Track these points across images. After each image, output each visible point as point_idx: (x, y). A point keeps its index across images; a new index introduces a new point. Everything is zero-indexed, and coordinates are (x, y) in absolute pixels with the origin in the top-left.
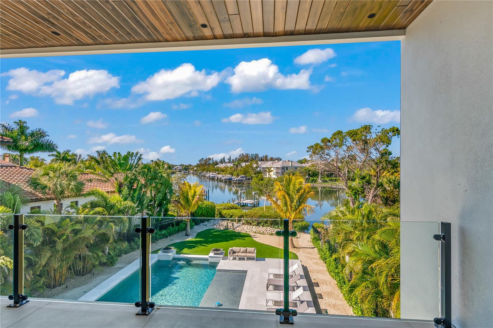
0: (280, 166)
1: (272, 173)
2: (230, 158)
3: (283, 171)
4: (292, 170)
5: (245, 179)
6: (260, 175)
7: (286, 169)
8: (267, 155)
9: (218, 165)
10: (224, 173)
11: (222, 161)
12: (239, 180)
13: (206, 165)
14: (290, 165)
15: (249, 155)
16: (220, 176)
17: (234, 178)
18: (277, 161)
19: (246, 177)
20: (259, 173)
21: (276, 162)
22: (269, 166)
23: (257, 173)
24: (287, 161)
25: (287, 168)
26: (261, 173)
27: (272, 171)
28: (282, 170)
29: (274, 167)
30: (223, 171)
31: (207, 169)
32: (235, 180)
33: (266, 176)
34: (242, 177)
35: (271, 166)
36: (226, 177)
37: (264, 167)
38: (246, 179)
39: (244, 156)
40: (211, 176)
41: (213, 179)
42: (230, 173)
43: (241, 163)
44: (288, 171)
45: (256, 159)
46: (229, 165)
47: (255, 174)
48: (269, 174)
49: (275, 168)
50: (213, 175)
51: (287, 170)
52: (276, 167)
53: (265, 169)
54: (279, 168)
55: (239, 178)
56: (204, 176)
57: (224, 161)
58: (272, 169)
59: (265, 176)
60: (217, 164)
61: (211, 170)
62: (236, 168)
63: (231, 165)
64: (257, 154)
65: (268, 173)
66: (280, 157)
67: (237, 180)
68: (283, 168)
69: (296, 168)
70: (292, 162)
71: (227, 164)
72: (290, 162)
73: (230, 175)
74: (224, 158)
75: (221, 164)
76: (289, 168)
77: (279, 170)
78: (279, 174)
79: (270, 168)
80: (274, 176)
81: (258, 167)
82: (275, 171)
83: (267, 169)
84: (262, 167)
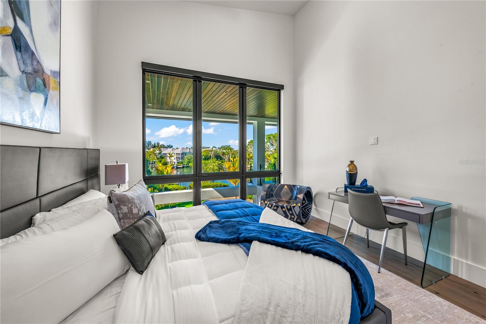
0: (180, 152)
1: (173, 158)
14: (188, 151)
20: (162, 158)
21: (175, 149)
22: (170, 152)
23: (160, 158)
24: (185, 148)
25: (186, 154)
26: (164, 158)
27: (173, 156)
28: (181, 156)
29: (175, 153)
33: (168, 160)
35: (172, 152)
47: (158, 159)
48: (170, 159)
49: (175, 154)
51: (186, 155)
52: (176, 153)
54: (179, 154)
58: (173, 155)
68: (182, 154)
70: (189, 149)
72: (188, 149)
76: (188, 154)
77: (179, 156)
78: (179, 159)
79: (171, 154)
80: (175, 161)
81: (161, 153)
82: (175, 157)
83: (168, 155)
84: (163, 153)
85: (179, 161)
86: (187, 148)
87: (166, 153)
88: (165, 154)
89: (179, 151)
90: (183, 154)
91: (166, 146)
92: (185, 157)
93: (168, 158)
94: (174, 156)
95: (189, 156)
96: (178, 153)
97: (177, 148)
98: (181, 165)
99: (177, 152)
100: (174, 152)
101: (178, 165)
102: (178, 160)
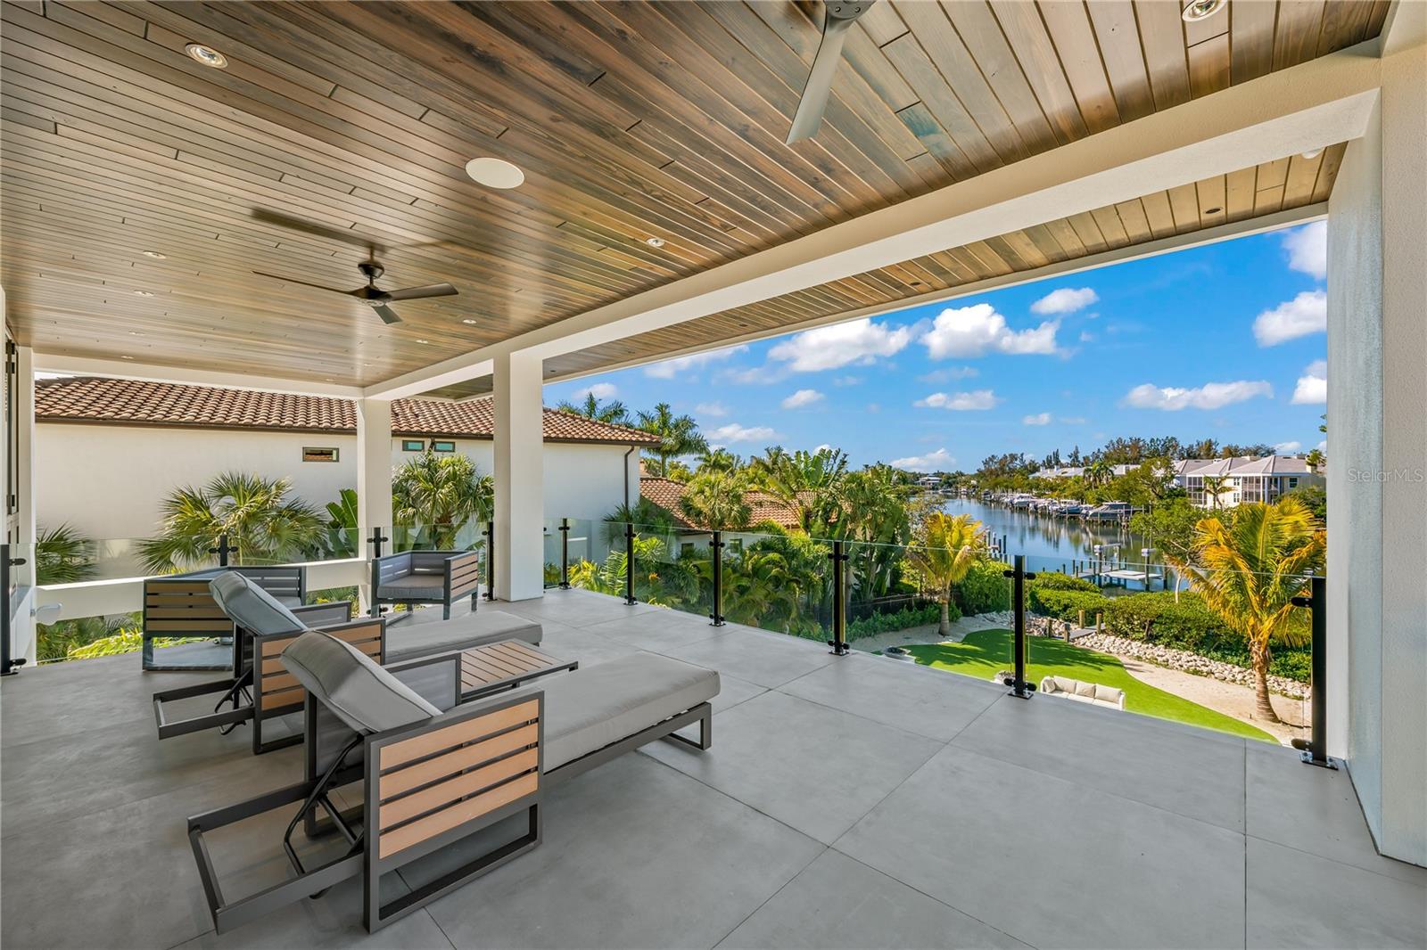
0: (1261, 475)
1: (1226, 497)
2: (1077, 452)
3: (1273, 488)
4: (1315, 487)
5: (1123, 511)
6: (1178, 500)
7: (1287, 483)
8: (1213, 440)
9: (1037, 474)
10: (1056, 493)
11: (1049, 461)
12: (1103, 515)
13: (1004, 473)
14: (1308, 472)
15: (1141, 443)
16: (1042, 502)
17: (1086, 508)
18: (1248, 458)
19: (1128, 506)
20: (1177, 496)
21: (1246, 462)
22: (1218, 475)
23: (1169, 496)
25: (1293, 480)
26: (1184, 495)
27: (1226, 489)
28: (1270, 487)
29: (1238, 478)
30: (1053, 489)
31: (1005, 484)
32: (1091, 513)
33: (1205, 503)
34: (1112, 507)
35: (1224, 475)
36: (1063, 505)
37: (1195, 478)
38: (1127, 513)
39: (1125, 447)
40: (1016, 501)
41: (1022, 509)
42: (1073, 494)
43: (1110, 466)
44: (1295, 490)
45: (1170, 453)
46: (1071, 472)
47: (1161, 498)
48: (1216, 499)
49: (1240, 481)
50: (1023, 500)
51: (1292, 487)
52: (1245, 479)
53: (1200, 483)
54: (1258, 481)
55: (1102, 509)
56: (998, 502)
57: (1058, 462)
58: (1228, 483)
59: (1201, 506)
60: (1036, 469)
61: (1016, 485)
62: (1095, 480)
63: (1080, 472)
64: (1173, 439)
65: (1210, 497)
66: (1270, 446)
67: (1095, 515)
68: (1274, 480)
71: (1065, 470)
73: (1074, 501)
74: (1056, 455)
75: (1048, 470)
76: (1303, 484)
77: (1258, 487)
79: (1219, 480)
81: (1172, 477)
82: (1239, 489)
83: (1210, 486)
84: (1190, 478)
86: (1302, 458)
87: (1201, 478)
88: (1194, 481)
89: (1260, 469)
90: (1282, 482)
94: (1229, 489)
96: (1251, 479)
97: (1254, 458)
99: (1245, 475)
100: (1235, 475)
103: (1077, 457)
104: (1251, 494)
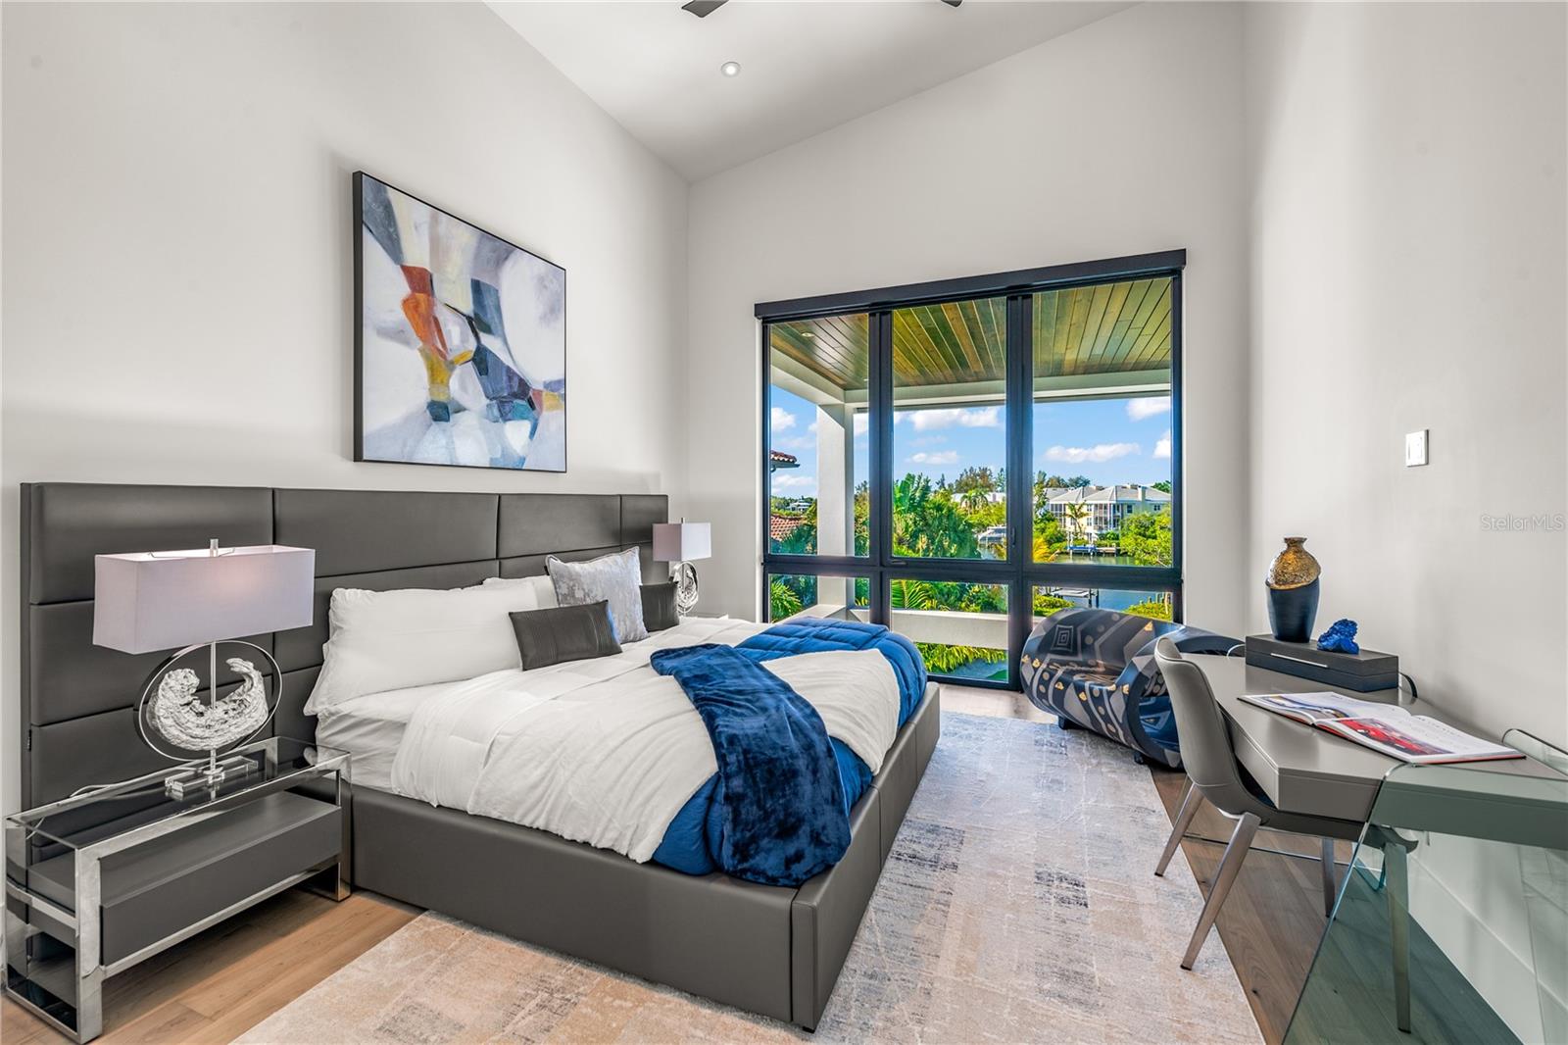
0: (1108, 502)
1: (1083, 521)
2: (943, 480)
3: (1117, 514)
4: (1145, 513)
7: (1126, 509)
14: (1140, 498)
15: (988, 473)
20: (1049, 520)
21: (1092, 492)
22: (1075, 502)
23: (1042, 521)
24: (1129, 486)
25: (1129, 507)
26: (1053, 520)
27: (1083, 515)
28: (1114, 512)
29: (1091, 505)
33: (1068, 527)
35: (1081, 502)
37: (1057, 505)
39: (975, 475)
43: (986, 492)
44: (1132, 516)
48: (1076, 524)
49: (1093, 507)
51: (1130, 511)
52: (1096, 505)
53: (1064, 510)
54: (1106, 508)
58: (1084, 510)
59: (1066, 530)
62: (970, 506)
68: (1116, 507)
69: (1157, 507)
70: (1144, 489)
72: (1140, 490)
76: (1138, 508)
77: (1105, 513)
78: (1106, 523)
79: (1077, 507)
80: (1091, 529)
81: (1044, 503)
82: (1092, 516)
83: (1068, 511)
84: (1052, 505)
85: (1104, 532)
86: (1134, 487)
87: (1061, 505)
88: (1059, 507)
89: (1107, 498)
90: (1122, 508)
91: (1067, 481)
92: (1128, 516)
93: (1068, 519)
94: (1087, 514)
95: (1144, 516)
96: (1101, 505)
97: (1101, 489)
98: (1111, 546)
99: (1099, 502)
100: (1088, 502)
101: (1099, 545)
102: (1101, 529)
103: (943, 484)
104: (1101, 518)
